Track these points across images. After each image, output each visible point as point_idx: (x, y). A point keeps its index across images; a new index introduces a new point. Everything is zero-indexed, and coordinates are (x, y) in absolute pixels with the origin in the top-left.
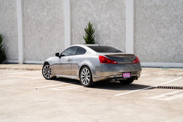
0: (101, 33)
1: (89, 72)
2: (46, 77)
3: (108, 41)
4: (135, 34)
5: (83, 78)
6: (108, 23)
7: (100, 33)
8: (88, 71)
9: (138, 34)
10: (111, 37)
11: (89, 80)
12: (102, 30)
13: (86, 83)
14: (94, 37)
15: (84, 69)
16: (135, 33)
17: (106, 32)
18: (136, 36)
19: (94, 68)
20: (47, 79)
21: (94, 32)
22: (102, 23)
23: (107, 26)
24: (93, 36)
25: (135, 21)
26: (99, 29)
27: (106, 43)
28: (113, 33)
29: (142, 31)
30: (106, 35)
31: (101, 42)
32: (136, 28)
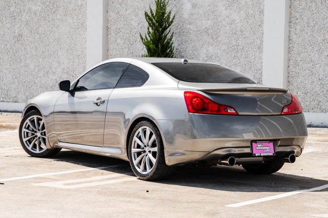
0: (191, 27)
1: (154, 137)
2: (30, 148)
3: (211, 50)
4: (290, 31)
5: (139, 154)
7: (188, 26)
8: (151, 134)
9: (298, 31)
10: (219, 39)
11: (154, 160)
12: (196, 16)
13: (145, 169)
14: (172, 36)
15: (140, 130)
16: (290, 27)
17: (206, 24)
18: (294, 37)
19: (171, 127)
20: (33, 155)
21: (172, 22)
23: (209, 5)
24: (170, 35)
26: (186, 16)
27: (204, 56)
28: (228, 27)
29: (312, 24)
30: (206, 31)
31: (191, 52)
32: (293, 12)
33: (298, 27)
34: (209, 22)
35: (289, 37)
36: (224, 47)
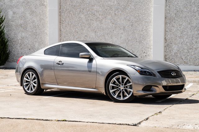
0: (13, 23)
3: (23, 34)
4: (60, 27)
6: (23, 10)
7: (11, 23)
9: (64, 27)
10: (27, 29)
12: (15, 18)
14: (4, 27)
16: (60, 25)
17: (21, 22)
18: (62, 29)
21: (4, 20)
22: (15, 10)
23: (21, 13)
24: (3, 27)
25: (60, 9)
26: (10, 18)
27: (20, 37)
28: (31, 24)
29: (70, 24)
30: (21, 25)
31: (13, 35)
32: (61, 18)
33: (64, 25)
34: (22, 21)
35: (60, 29)
36: (30, 33)
